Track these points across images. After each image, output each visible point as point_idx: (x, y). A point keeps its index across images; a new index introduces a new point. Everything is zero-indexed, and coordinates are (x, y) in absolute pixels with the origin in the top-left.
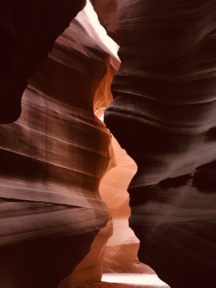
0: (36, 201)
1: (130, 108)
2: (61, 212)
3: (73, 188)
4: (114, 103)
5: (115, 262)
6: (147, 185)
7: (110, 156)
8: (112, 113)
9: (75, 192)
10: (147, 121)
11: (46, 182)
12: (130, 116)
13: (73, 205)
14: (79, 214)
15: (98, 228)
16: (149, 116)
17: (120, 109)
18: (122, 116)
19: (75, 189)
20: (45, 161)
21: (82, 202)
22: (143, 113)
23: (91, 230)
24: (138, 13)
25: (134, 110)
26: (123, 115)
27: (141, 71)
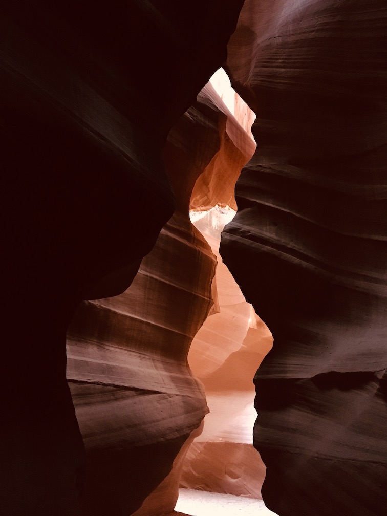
0: (88, 381)
1: (268, 233)
2: (129, 401)
3: (146, 354)
4: (239, 220)
5: (192, 470)
6: (290, 377)
7: (212, 299)
8: (235, 238)
9: (150, 363)
10: (296, 260)
11: (102, 344)
12: (267, 248)
13: (149, 389)
14: (159, 406)
15: (187, 431)
16: (302, 251)
17: (250, 233)
18: (253, 245)
19: (149, 356)
20: (104, 306)
21: (162, 382)
22: (291, 245)
23: (177, 435)
24: (296, 61)
25: (275, 237)
26: (256, 245)
27: (293, 167)
